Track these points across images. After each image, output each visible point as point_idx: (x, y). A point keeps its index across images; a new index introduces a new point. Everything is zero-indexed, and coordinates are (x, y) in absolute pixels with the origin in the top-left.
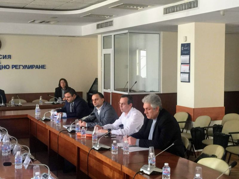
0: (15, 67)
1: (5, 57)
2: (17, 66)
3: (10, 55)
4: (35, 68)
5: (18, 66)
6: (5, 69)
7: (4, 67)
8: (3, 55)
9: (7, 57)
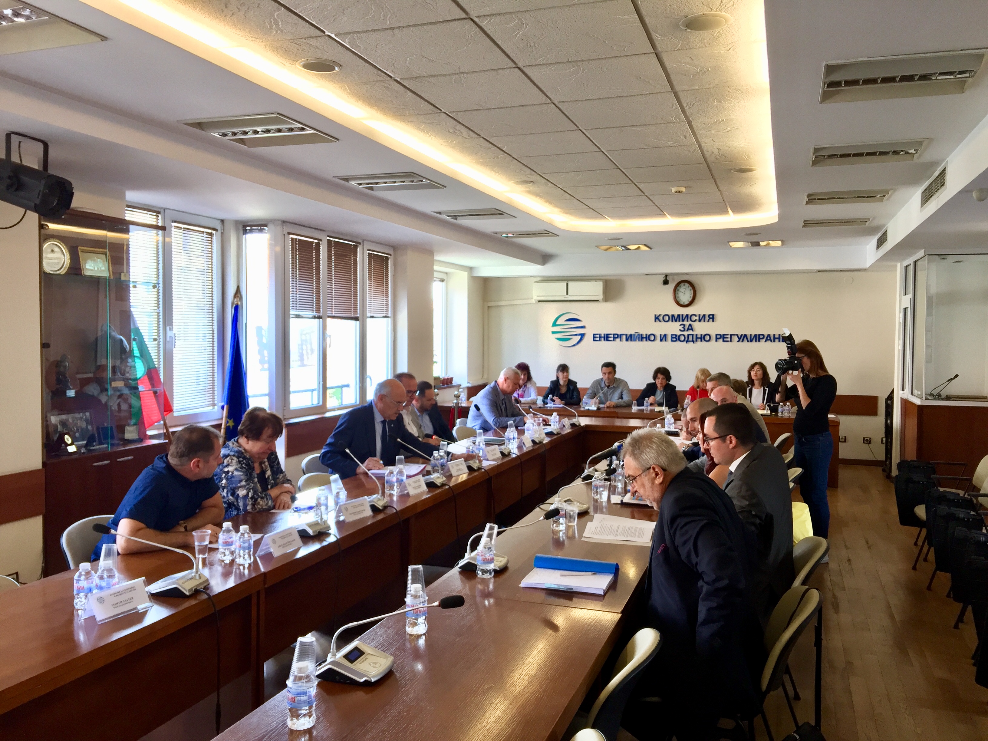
0: (722, 337)
1: (702, 318)
2: (725, 336)
3: (713, 315)
4: (764, 340)
5: (729, 336)
6: (701, 341)
7: (701, 338)
8: (699, 315)
9: (707, 318)
